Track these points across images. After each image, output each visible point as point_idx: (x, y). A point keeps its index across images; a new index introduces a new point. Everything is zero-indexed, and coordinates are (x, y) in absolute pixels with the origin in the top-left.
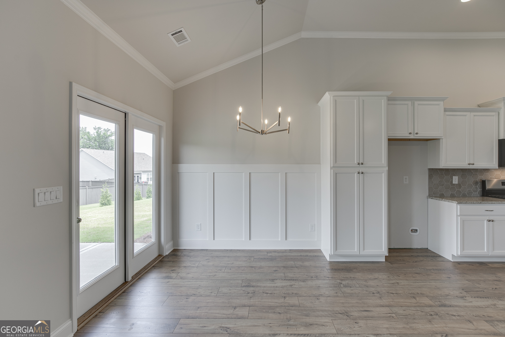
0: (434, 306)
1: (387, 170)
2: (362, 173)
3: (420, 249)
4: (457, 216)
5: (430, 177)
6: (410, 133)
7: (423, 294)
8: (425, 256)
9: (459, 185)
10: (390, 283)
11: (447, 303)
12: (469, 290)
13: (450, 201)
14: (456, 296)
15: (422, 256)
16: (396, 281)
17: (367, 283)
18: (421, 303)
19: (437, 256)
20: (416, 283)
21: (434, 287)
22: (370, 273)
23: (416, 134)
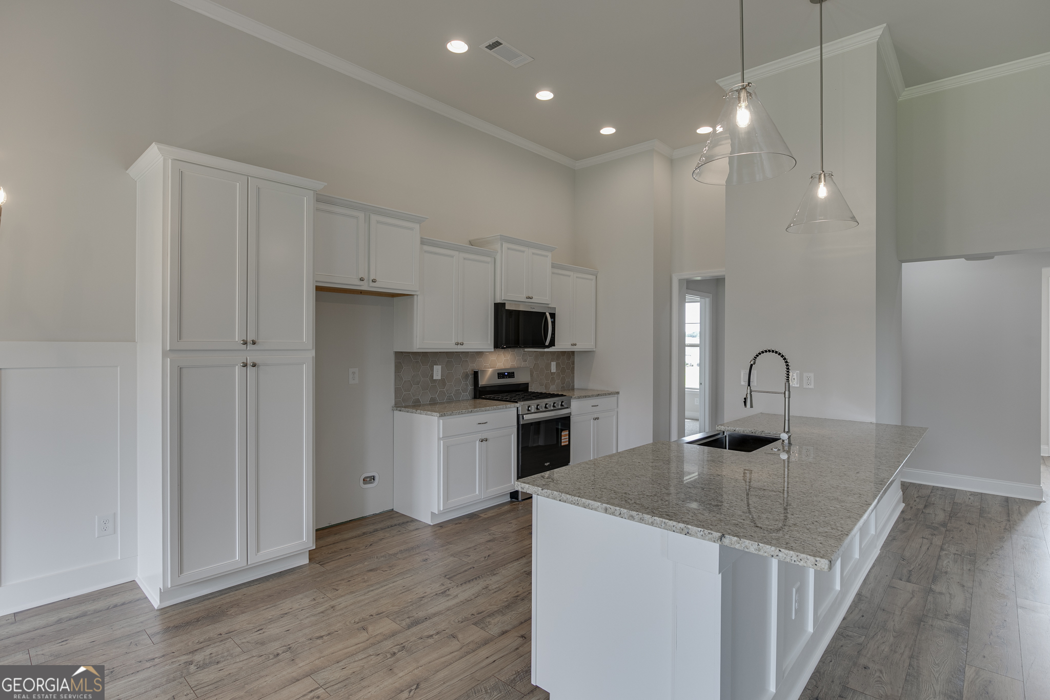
0: (400, 632)
1: (313, 357)
2: (254, 365)
3: (380, 514)
4: (439, 439)
5: (398, 368)
6: (362, 279)
7: (381, 613)
8: (388, 527)
9: (443, 382)
10: (317, 612)
11: (421, 614)
12: (453, 574)
13: (429, 412)
14: (435, 594)
15: (382, 529)
16: (329, 604)
17: (264, 632)
18: (377, 635)
19: (408, 522)
20: (369, 593)
21: (401, 590)
22: (272, 605)
23: (374, 281)
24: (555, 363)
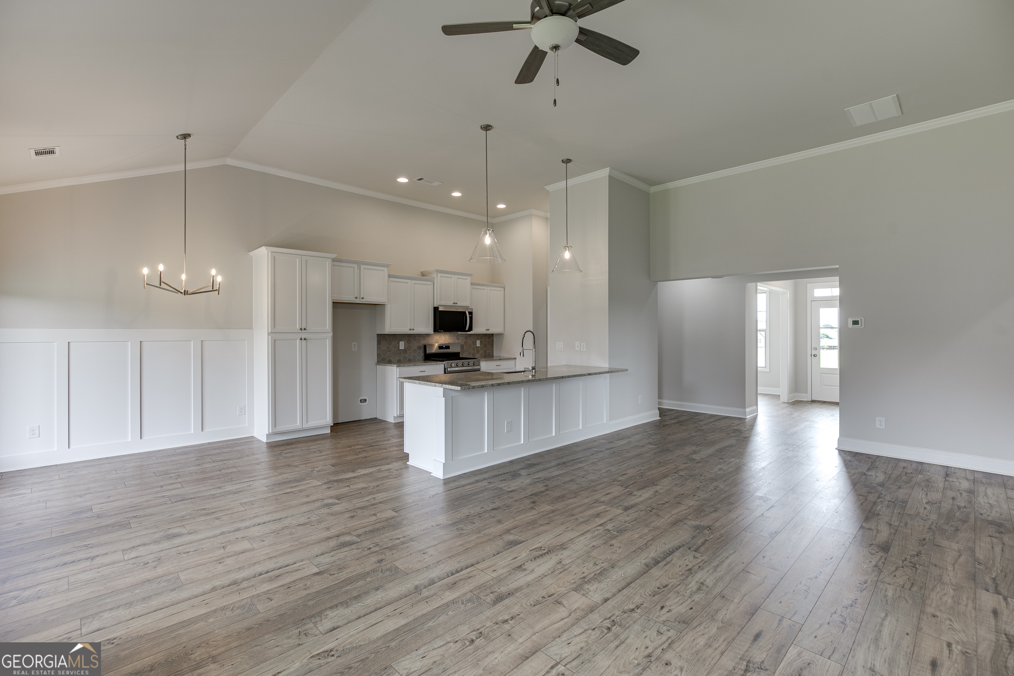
1: (331, 336)
2: (305, 339)
3: (369, 419)
4: (397, 378)
5: (379, 343)
6: (356, 298)
8: (372, 423)
9: (405, 351)
13: (392, 365)
19: (382, 422)
23: (363, 298)
24: (479, 341)
